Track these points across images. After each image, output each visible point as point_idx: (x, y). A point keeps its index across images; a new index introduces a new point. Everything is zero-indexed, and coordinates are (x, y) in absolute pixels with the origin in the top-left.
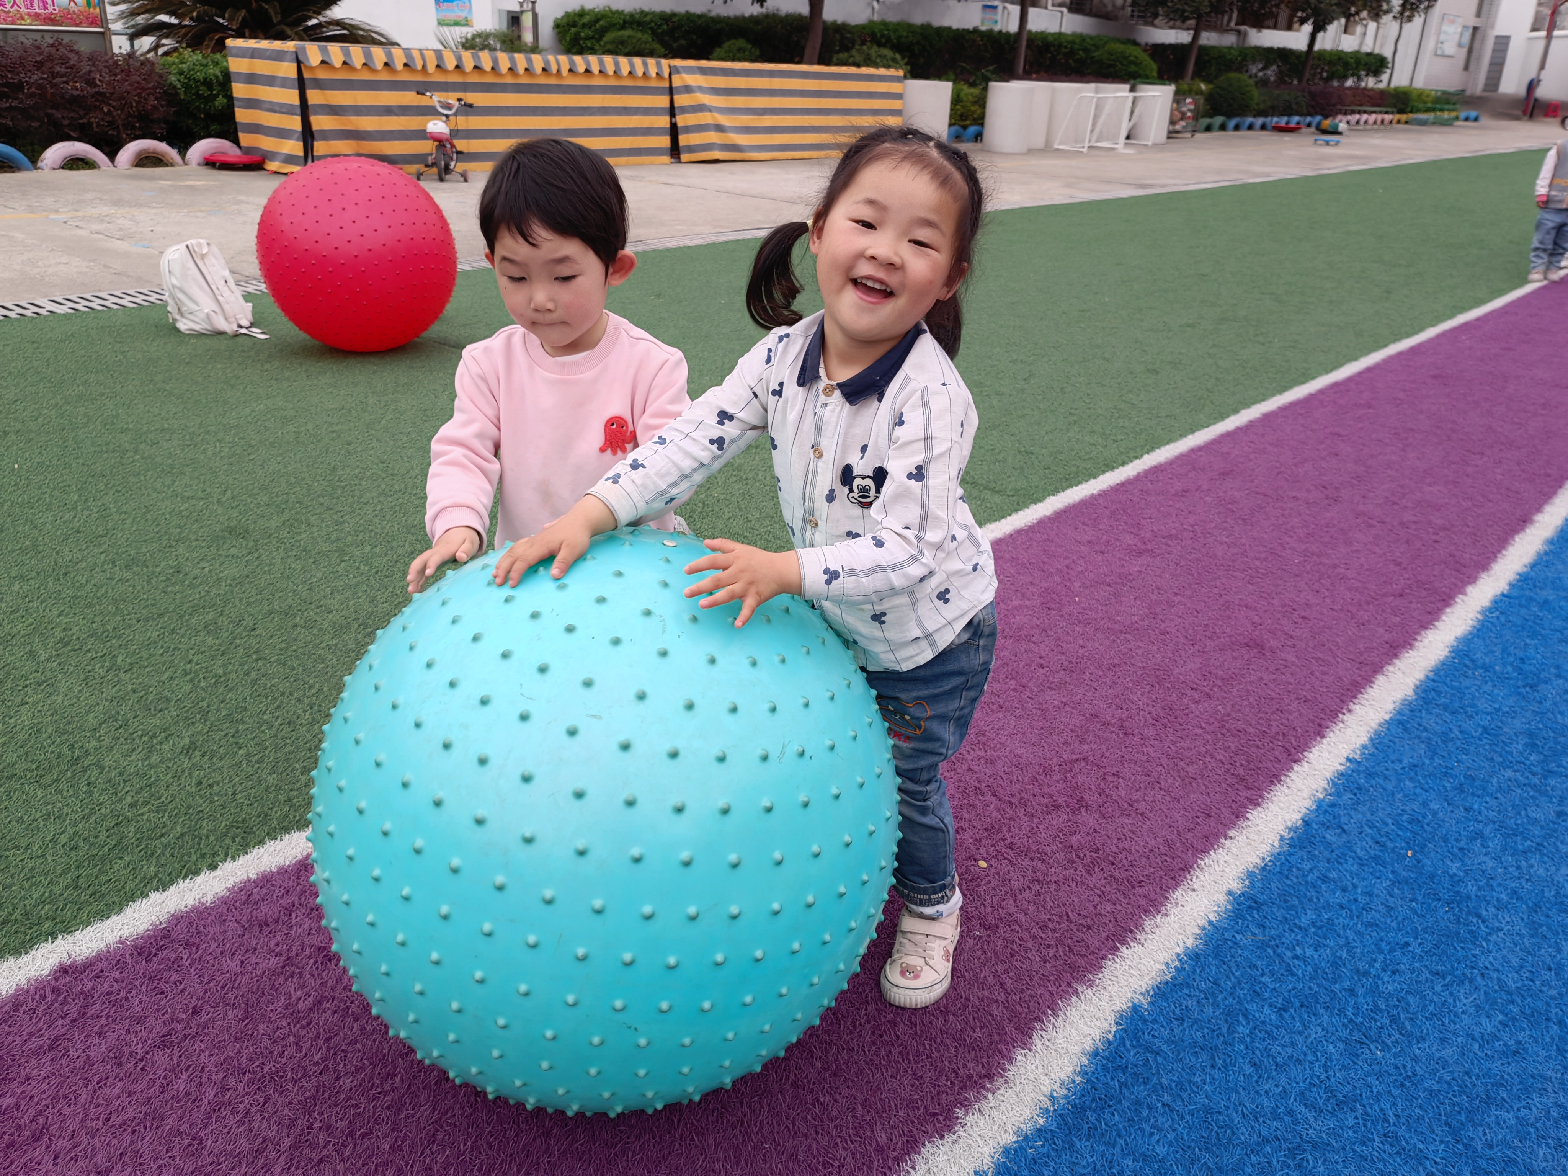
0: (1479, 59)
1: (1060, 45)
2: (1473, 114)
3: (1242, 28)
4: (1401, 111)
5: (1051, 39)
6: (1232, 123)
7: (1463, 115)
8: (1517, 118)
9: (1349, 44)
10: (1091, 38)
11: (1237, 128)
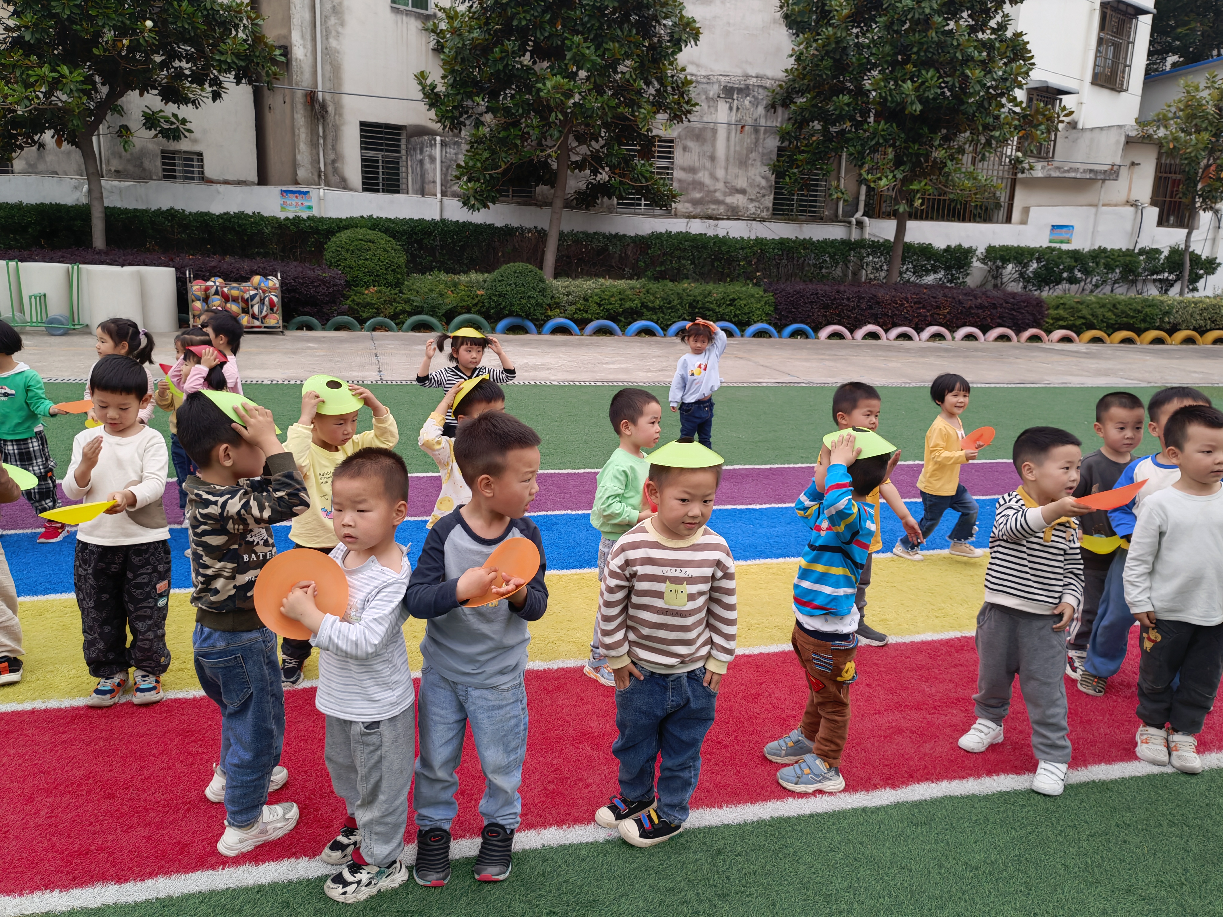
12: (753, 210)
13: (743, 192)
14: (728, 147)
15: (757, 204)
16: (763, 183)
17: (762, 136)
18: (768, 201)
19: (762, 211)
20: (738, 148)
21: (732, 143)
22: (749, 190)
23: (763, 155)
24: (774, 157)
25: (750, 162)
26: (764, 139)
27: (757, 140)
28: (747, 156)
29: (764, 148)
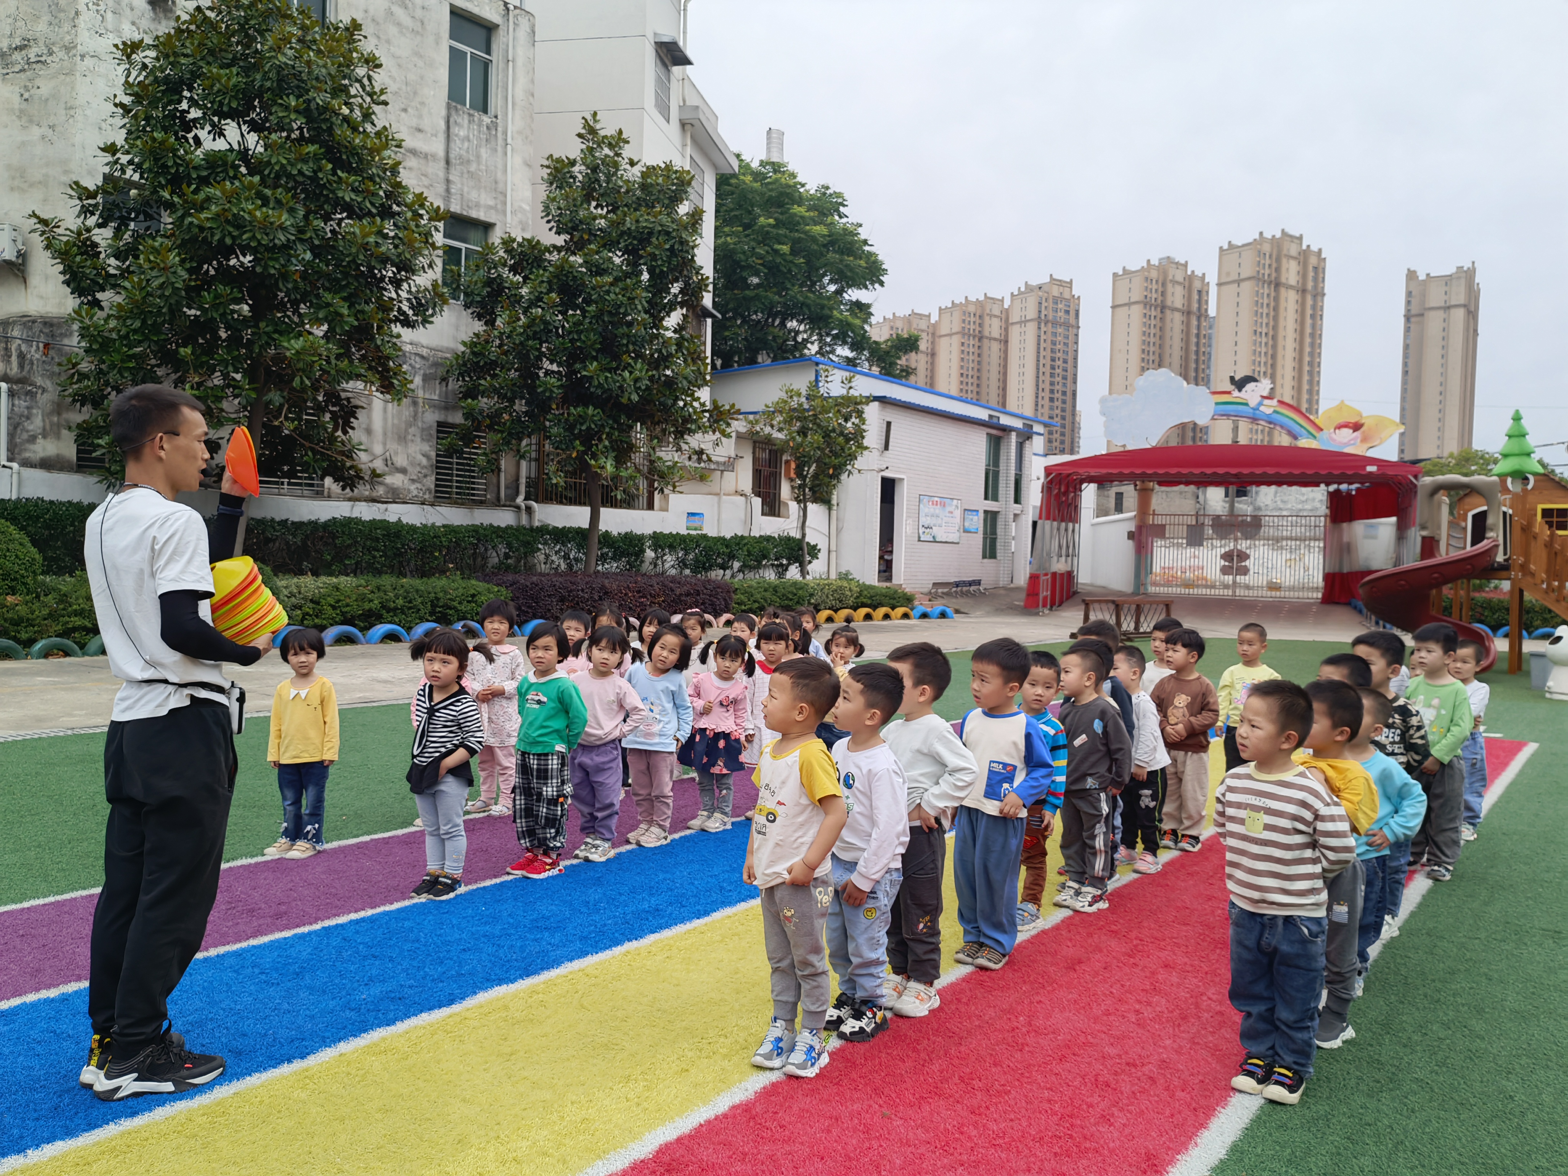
2: (939, 610)
12: (415, 493)
13: (403, 471)
14: (385, 419)
15: (419, 486)
16: (424, 461)
17: (420, 410)
18: (430, 482)
19: (424, 494)
20: (396, 421)
21: (389, 415)
22: (409, 469)
23: (423, 430)
24: (434, 432)
25: (410, 437)
26: (423, 412)
27: (416, 413)
28: (406, 430)
29: (423, 422)
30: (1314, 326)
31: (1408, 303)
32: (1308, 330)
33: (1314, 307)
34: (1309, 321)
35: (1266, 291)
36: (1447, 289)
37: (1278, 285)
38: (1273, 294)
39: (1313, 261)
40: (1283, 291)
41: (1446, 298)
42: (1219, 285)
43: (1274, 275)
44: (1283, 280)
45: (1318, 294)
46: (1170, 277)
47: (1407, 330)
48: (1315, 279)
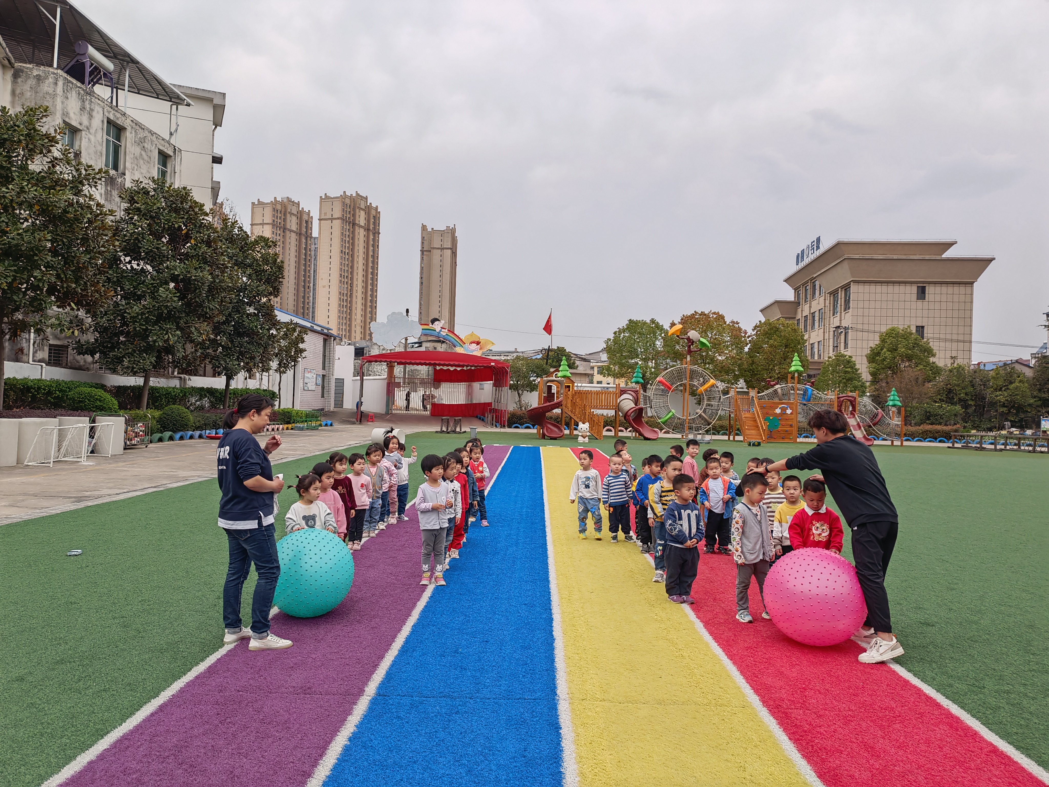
0: (329, 391)
1: (39, 388)
2: (329, 422)
3: (182, 376)
4: (288, 423)
5: (30, 384)
6: (178, 436)
7: (323, 423)
8: (354, 423)
9: (252, 384)
10: (65, 383)
11: (181, 438)
30: (374, 251)
31: (423, 243)
32: (371, 253)
33: (374, 240)
34: (371, 248)
35: (348, 227)
36: (442, 238)
37: (354, 224)
38: (351, 230)
39: (373, 212)
40: (357, 228)
41: (442, 243)
42: (320, 220)
43: (352, 218)
44: (357, 222)
45: (377, 233)
46: (289, 210)
47: (422, 259)
48: (374, 223)
